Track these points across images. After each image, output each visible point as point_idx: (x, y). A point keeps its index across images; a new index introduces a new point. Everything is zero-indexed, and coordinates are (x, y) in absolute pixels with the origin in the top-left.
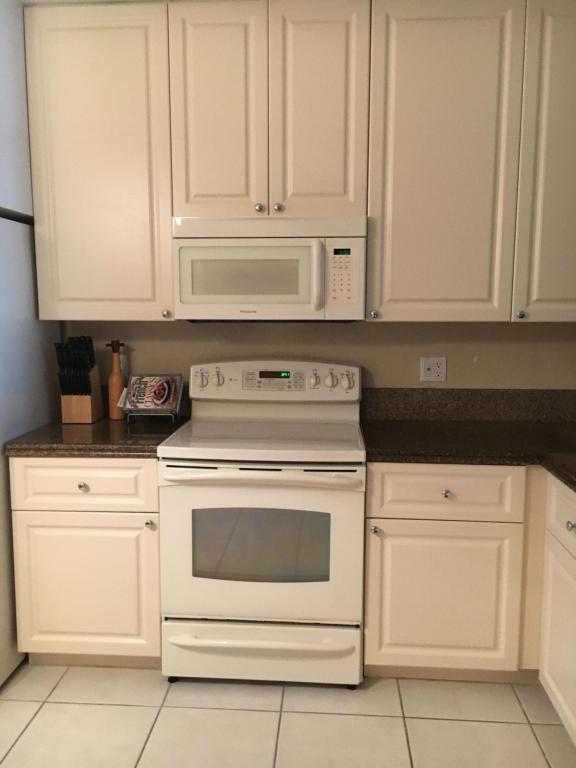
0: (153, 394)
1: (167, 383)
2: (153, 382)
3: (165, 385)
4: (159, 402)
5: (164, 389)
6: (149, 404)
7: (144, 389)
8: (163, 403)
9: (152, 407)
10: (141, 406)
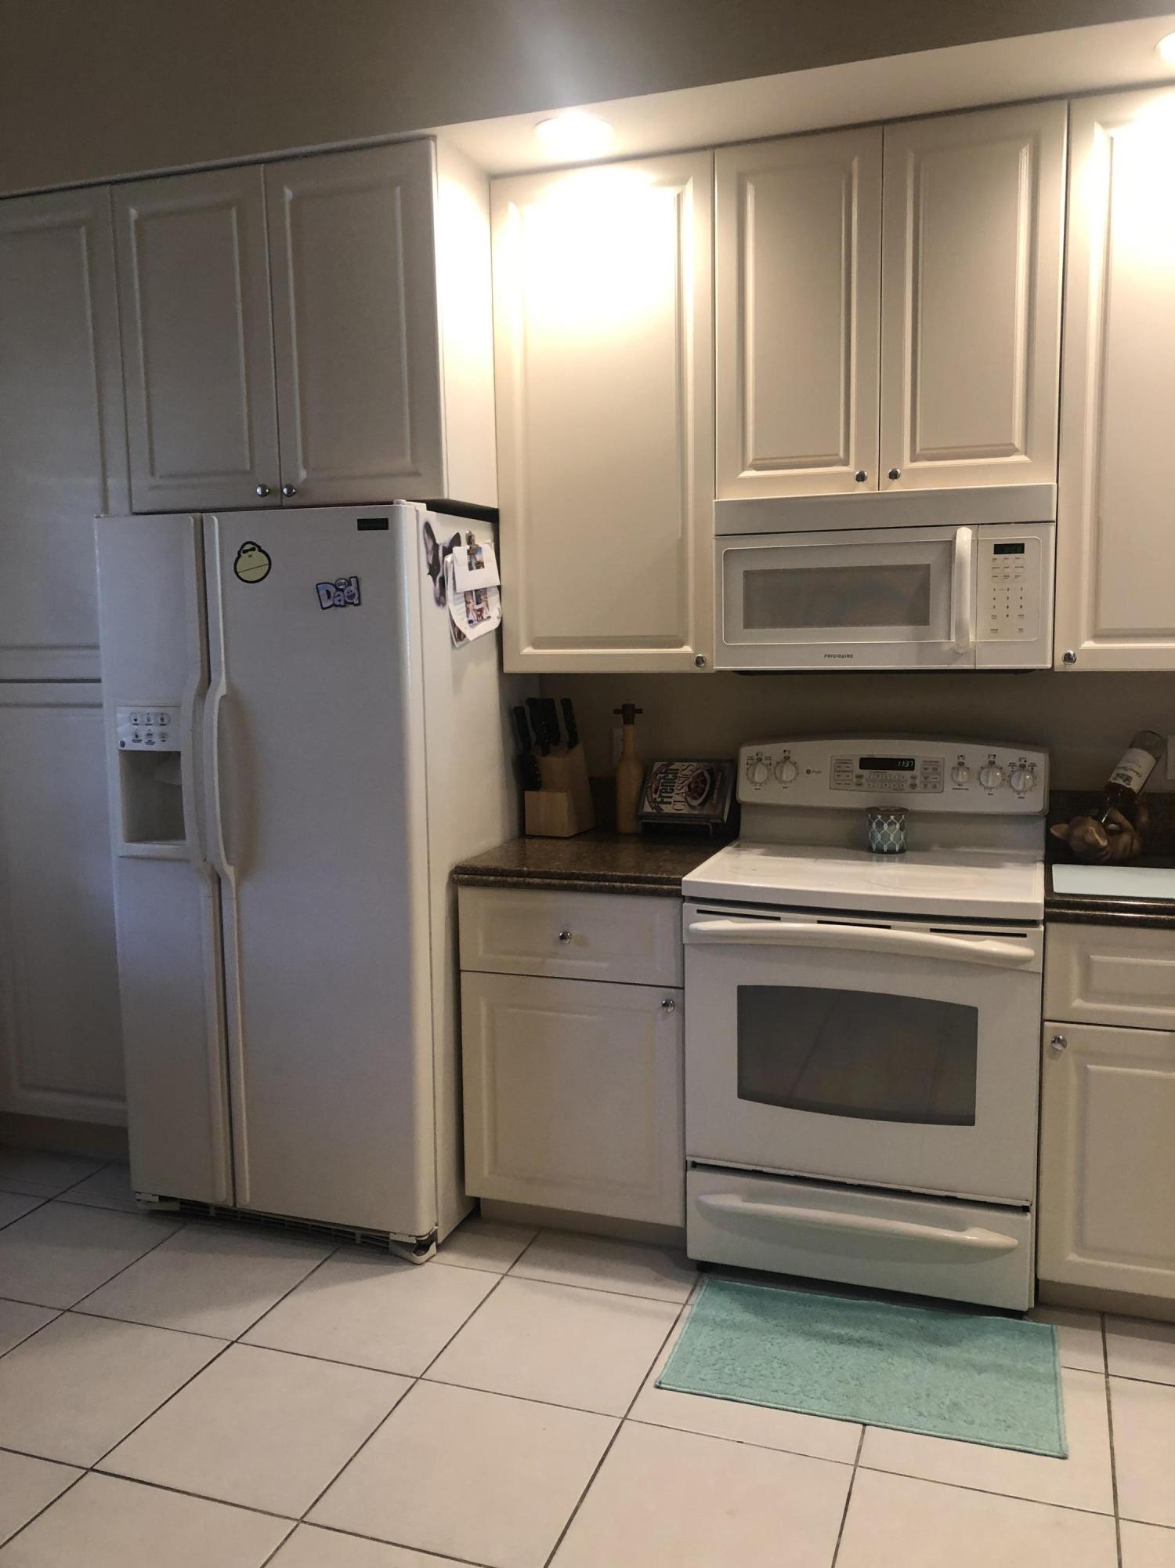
0: (686, 789)
1: (711, 772)
2: (687, 770)
3: (706, 774)
4: (695, 803)
5: (704, 782)
6: (678, 806)
7: (673, 781)
8: (702, 804)
9: (685, 810)
10: (667, 809)
